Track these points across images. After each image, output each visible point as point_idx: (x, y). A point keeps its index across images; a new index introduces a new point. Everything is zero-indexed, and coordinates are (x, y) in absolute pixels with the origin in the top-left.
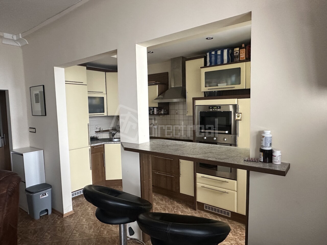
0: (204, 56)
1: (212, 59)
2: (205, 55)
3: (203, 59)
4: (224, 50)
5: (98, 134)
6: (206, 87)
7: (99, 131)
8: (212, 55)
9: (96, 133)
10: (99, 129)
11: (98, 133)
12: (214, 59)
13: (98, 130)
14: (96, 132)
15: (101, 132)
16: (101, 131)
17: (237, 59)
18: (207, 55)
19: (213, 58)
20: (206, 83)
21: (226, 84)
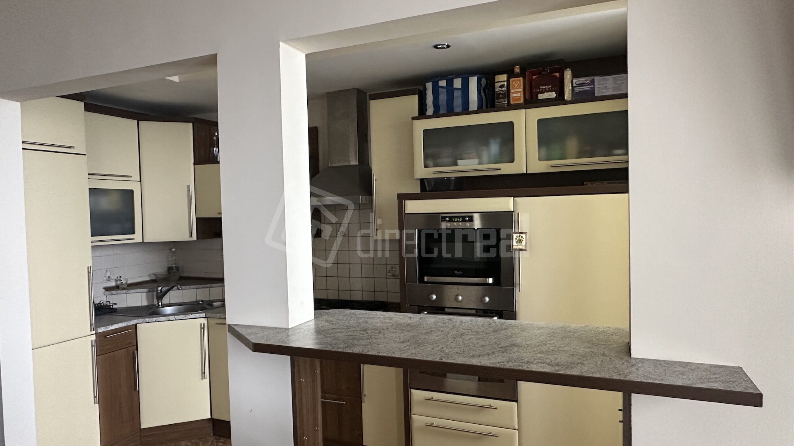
0: (419, 90)
1: (440, 97)
2: (421, 88)
3: (416, 97)
4: (470, 78)
5: (112, 294)
6: (426, 166)
7: (117, 288)
8: (440, 90)
9: (107, 293)
10: (116, 281)
11: (114, 292)
12: (446, 98)
13: (113, 284)
14: (107, 289)
15: (124, 289)
16: (120, 287)
17: (503, 100)
18: (425, 89)
19: (443, 97)
20: (426, 157)
21: (476, 161)
